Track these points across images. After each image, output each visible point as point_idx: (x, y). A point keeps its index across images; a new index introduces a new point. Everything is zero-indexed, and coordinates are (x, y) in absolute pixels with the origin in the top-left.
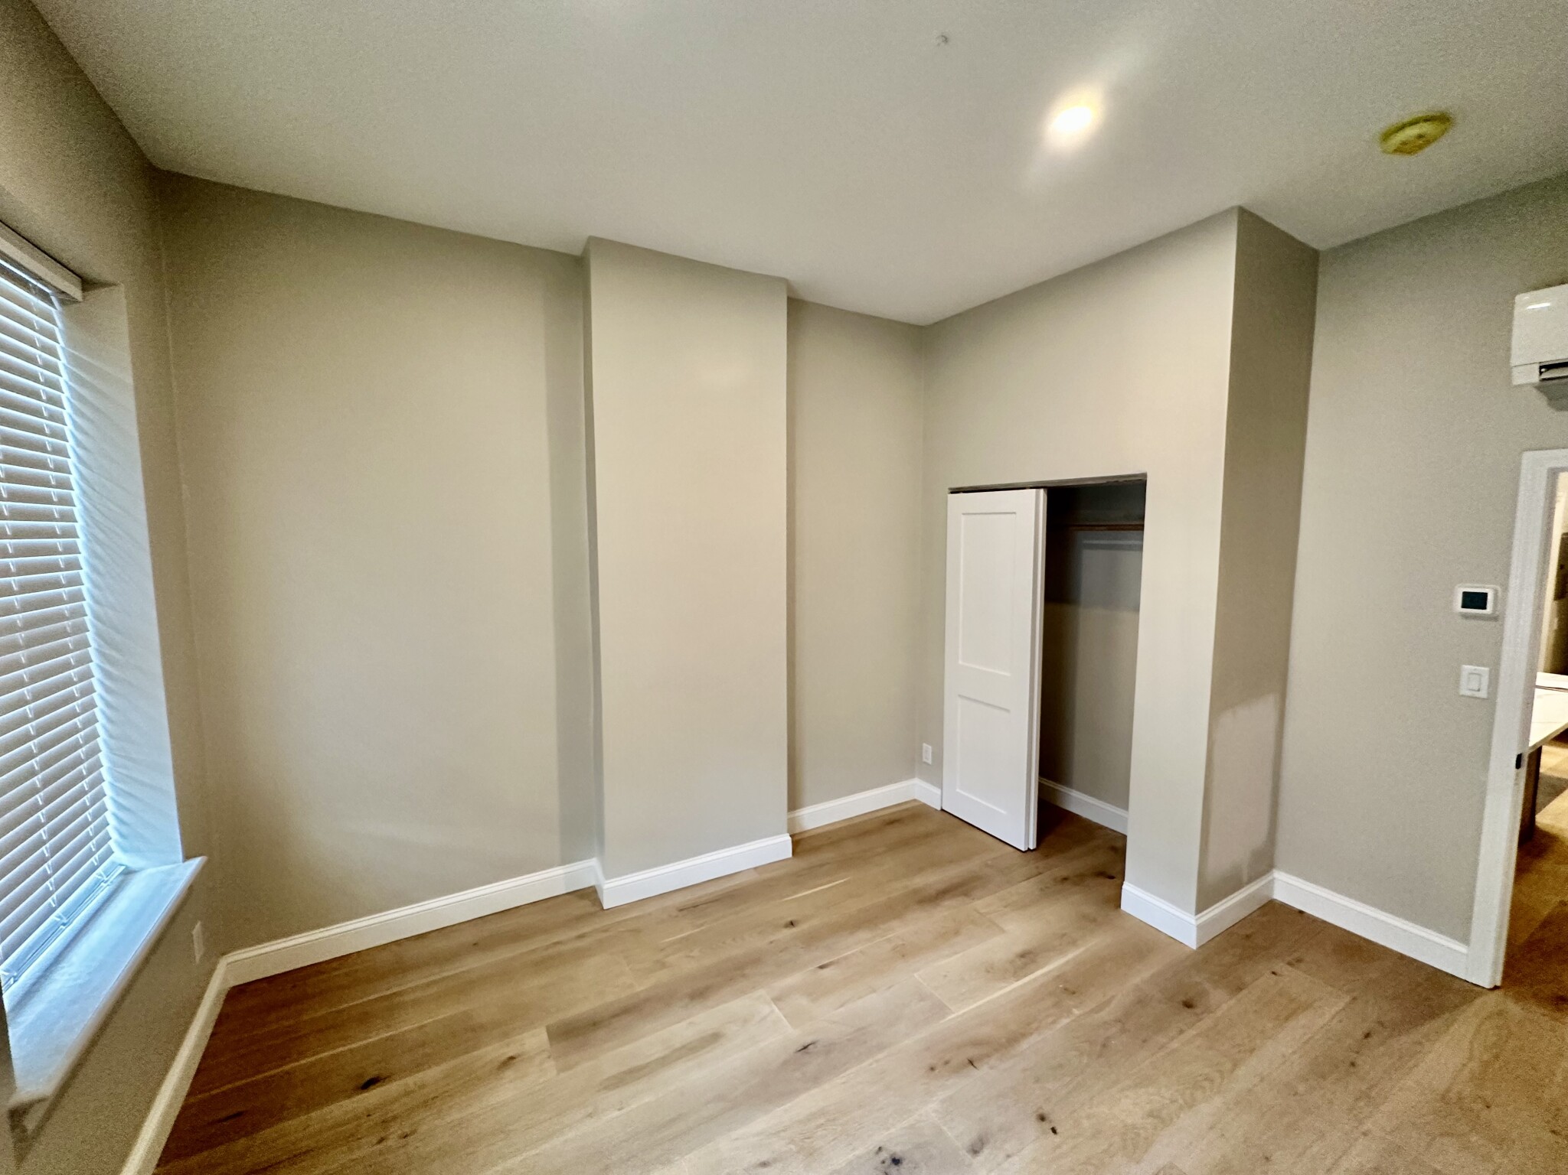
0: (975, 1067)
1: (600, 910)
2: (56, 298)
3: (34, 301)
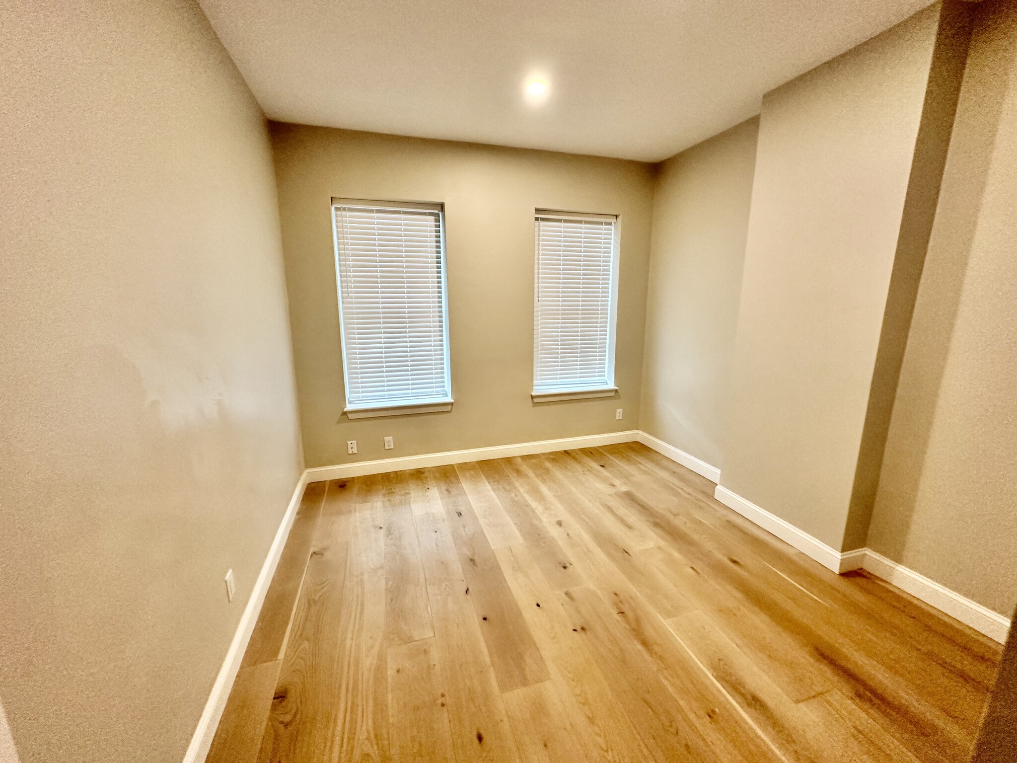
0: (618, 614)
1: (713, 497)
2: (613, 224)
3: (604, 227)
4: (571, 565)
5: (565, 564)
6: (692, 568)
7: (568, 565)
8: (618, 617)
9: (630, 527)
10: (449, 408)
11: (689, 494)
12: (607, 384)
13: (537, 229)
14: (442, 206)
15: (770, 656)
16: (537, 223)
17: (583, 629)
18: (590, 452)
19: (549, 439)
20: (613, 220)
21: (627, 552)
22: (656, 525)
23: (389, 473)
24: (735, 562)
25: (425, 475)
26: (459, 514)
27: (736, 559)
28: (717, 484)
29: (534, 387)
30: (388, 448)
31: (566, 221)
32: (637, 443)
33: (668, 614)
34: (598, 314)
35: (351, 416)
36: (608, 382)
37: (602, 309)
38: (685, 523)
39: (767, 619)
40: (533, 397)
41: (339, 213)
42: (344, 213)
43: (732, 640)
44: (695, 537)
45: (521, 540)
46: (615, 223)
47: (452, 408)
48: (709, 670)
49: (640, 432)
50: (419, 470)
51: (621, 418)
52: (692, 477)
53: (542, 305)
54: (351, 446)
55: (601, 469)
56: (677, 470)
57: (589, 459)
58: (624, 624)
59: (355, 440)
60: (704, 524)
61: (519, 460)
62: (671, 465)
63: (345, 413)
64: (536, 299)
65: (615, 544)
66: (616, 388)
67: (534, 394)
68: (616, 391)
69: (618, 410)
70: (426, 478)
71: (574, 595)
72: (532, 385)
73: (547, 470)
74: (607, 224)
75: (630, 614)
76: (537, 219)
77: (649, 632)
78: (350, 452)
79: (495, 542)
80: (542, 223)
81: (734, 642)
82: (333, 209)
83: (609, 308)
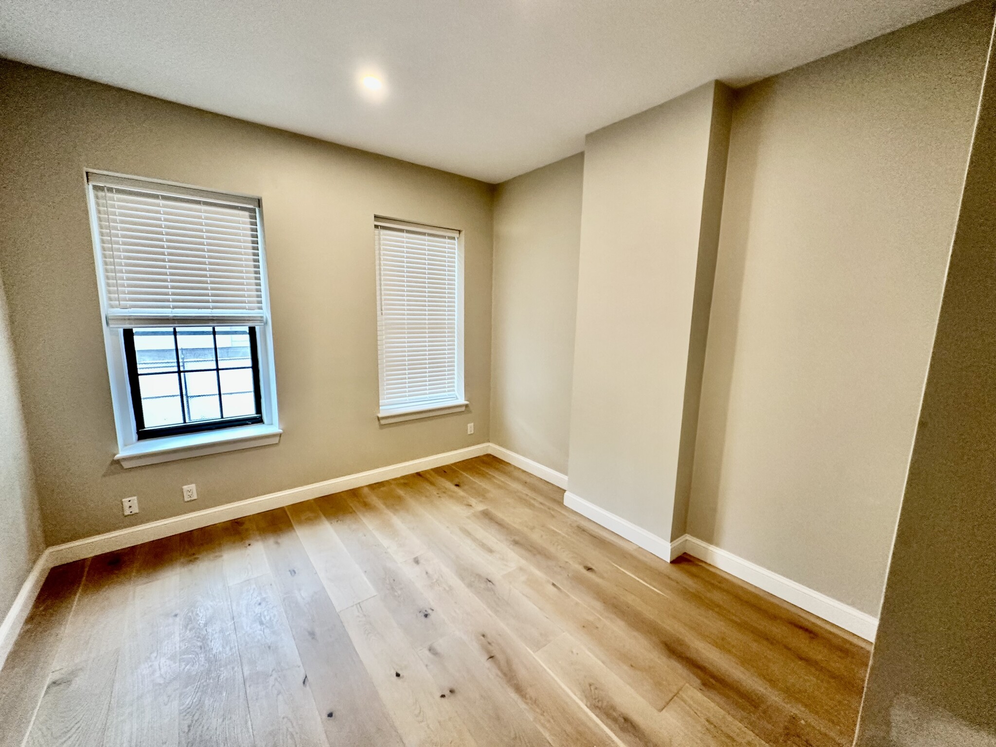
0: (488, 659)
1: (562, 503)
2: (456, 238)
3: (447, 241)
4: (433, 610)
5: (426, 611)
6: (554, 585)
7: (430, 612)
8: (488, 664)
9: (490, 551)
10: (276, 440)
11: (541, 503)
12: (457, 399)
13: (377, 237)
14: (259, 202)
15: (632, 666)
16: (377, 231)
17: (452, 691)
18: (443, 471)
19: (400, 462)
20: (456, 235)
21: (490, 581)
22: (516, 543)
23: (191, 532)
24: (589, 569)
25: (245, 526)
26: (293, 573)
27: (590, 566)
28: (565, 491)
29: (381, 408)
30: (189, 499)
31: (408, 232)
32: (488, 455)
33: (537, 645)
34: (445, 328)
35: (126, 465)
36: (458, 397)
37: (448, 324)
38: (542, 536)
39: (621, 623)
40: (379, 419)
41: (101, 194)
42: (109, 195)
43: (597, 656)
44: (552, 549)
45: (373, 591)
46: (458, 238)
47: (279, 441)
48: (582, 701)
49: (490, 444)
50: (236, 521)
51: (472, 433)
52: (541, 485)
53: (386, 319)
54: (130, 504)
55: (456, 489)
56: (528, 480)
57: (443, 479)
58: (495, 671)
59: (134, 496)
60: (559, 534)
61: (366, 490)
62: (523, 477)
63: (118, 462)
64: (379, 313)
65: (477, 575)
66: (467, 402)
67: (380, 415)
68: (467, 406)
69: (469, 425)
70: (247, 530)
71: (439, 649)
72: (378, 405)
73: (400, 498)
74: (450, 238)
75: (499, 656)
76: (376, 227)
77: (522, 674)
78: (127, 512)
79: (339, 600)
80: (383, 232)
81: (600, 659)
82: (91, 187)
83: (456, 322)
